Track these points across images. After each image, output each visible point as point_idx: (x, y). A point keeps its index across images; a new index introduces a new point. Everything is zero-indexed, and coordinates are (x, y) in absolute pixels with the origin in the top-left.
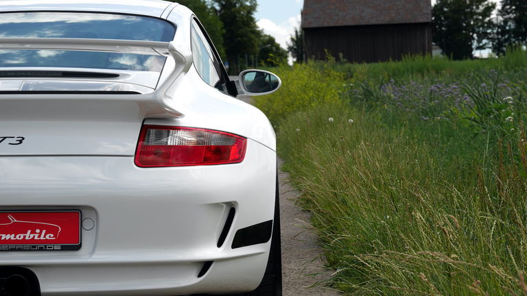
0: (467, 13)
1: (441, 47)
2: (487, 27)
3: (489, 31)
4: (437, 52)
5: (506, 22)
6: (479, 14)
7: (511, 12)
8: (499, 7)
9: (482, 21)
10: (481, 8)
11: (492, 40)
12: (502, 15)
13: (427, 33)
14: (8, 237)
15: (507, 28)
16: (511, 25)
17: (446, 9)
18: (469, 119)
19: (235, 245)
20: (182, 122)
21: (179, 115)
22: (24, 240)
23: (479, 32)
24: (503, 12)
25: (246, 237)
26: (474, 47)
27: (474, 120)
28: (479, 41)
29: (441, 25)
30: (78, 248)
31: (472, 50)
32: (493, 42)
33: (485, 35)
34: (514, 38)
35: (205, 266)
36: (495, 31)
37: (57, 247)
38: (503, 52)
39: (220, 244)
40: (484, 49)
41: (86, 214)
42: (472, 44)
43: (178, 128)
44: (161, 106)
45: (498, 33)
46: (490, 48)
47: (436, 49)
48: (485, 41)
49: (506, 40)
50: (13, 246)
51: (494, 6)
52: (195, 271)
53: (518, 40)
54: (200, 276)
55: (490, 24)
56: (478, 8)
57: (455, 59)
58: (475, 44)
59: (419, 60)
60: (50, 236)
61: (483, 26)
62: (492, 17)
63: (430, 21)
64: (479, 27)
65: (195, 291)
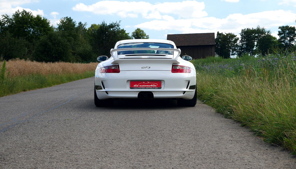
0: (228, 42)
1: (218, 54)
2: (236, 47)
3: (236, 48)
4: (217, 56)
5: (242, 45)
6: (233, 42)
7: (245, 41)
8: (240, 39)
9: (234, 44)
10: (233, 40)
11: (238, 51)
12: (241, 42)
13: (213, 49)
14: (148, 86)
15: (243, 47)
16: (245, 46)
17: (220, 40)
18: (232, 73)
19: (190, 89)
20: (179, 64)
21: (179, 63)
22: (151, 87)
23: (232, 48)
24: (241, 41)
25: (192, 87)
26: (230, 54)
27: (234, 73)
28: (232, 52)
29: (218, 46)
30: (161, 88)
31: (230, 55)
32: (238, 52)
33: (235, 50)
34: (246, 51)
35: (184, 92)
36: (238, 48)
37: (157, 88)
38: (242, 56)
39: (187, 88)
40: (235, 55)
41: (162, 82)
42: (230, 53)
43: (178, 66)
44: (176, 61)
45: (239, 49)
46: (237, 55)
47: (216, 55)
48: (235, 52)
49: (243, 52)
50: (148, 88)
51: (238, 39)
52: (183, 93)
53: (247, 52)
54: (183, 94)
55: (237, 46)
56: (232, 40)
57: (225, 58)
58: (231, 53)
59: (212, 58)
60: (156, 86)
61: (234, 47)
62: (237, 43)
63: (214, 44)
64: (232, 47)
65: (181, 97)
